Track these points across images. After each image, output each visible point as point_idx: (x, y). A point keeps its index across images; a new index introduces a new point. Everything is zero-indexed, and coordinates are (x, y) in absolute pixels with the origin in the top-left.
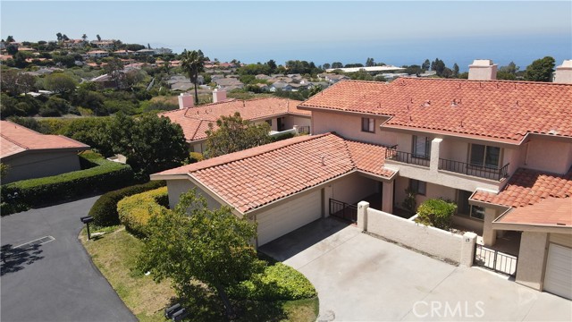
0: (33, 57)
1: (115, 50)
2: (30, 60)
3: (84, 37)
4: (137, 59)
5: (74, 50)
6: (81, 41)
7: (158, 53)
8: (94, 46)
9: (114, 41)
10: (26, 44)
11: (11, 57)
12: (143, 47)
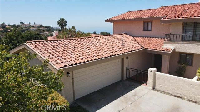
0: (11, 29)
1: (40, 28)
2: (9, 31)
3: (30, 23)
4: (47, 31)
5: (26, 27)
6: (28, 25)
7: (55, 29)
8: (33, 26)
9: (40, 25)
10: (9, 25)
11: (3, 29)
12: (50, 27)
